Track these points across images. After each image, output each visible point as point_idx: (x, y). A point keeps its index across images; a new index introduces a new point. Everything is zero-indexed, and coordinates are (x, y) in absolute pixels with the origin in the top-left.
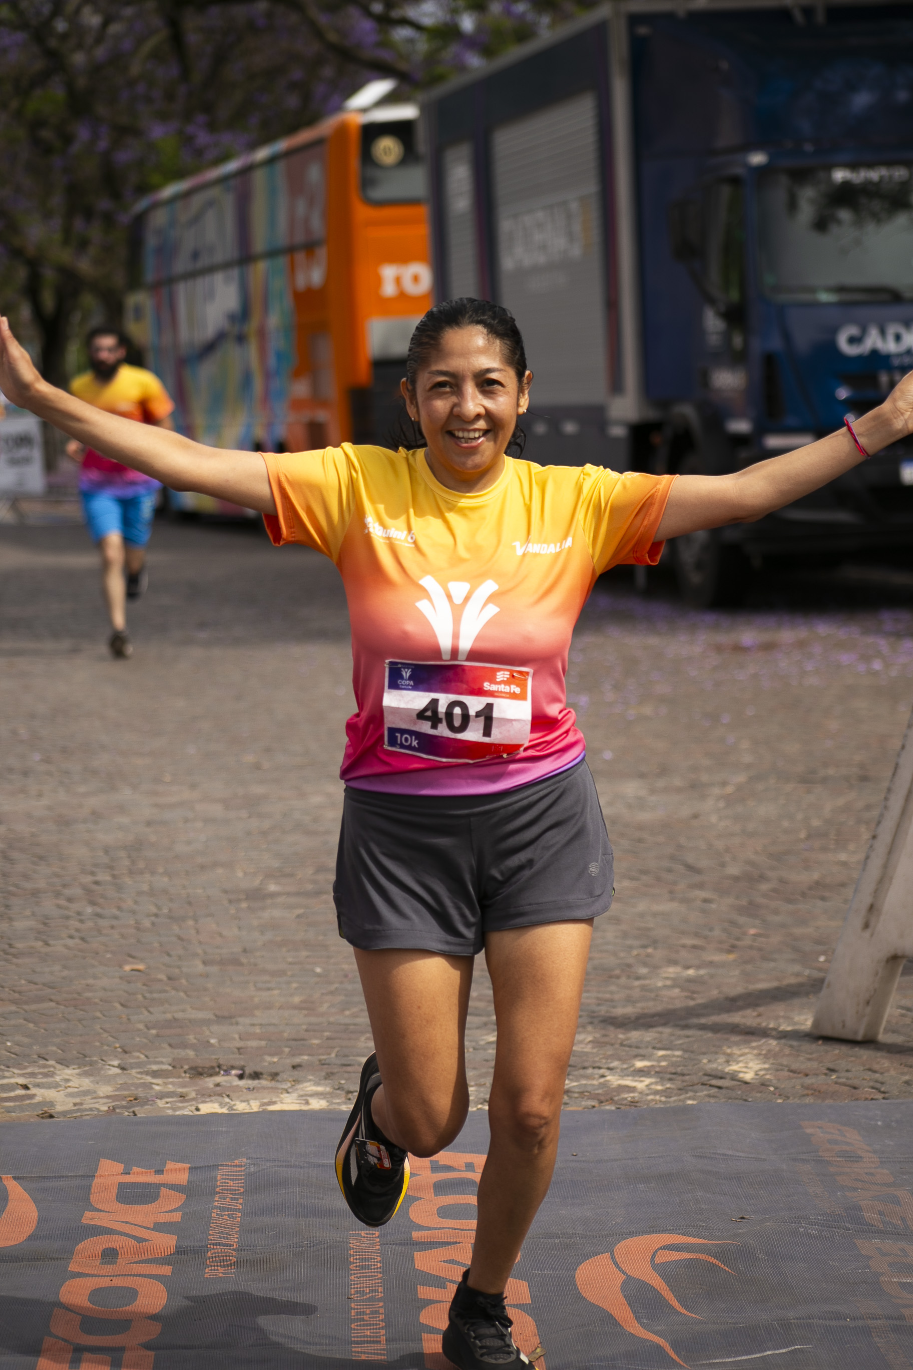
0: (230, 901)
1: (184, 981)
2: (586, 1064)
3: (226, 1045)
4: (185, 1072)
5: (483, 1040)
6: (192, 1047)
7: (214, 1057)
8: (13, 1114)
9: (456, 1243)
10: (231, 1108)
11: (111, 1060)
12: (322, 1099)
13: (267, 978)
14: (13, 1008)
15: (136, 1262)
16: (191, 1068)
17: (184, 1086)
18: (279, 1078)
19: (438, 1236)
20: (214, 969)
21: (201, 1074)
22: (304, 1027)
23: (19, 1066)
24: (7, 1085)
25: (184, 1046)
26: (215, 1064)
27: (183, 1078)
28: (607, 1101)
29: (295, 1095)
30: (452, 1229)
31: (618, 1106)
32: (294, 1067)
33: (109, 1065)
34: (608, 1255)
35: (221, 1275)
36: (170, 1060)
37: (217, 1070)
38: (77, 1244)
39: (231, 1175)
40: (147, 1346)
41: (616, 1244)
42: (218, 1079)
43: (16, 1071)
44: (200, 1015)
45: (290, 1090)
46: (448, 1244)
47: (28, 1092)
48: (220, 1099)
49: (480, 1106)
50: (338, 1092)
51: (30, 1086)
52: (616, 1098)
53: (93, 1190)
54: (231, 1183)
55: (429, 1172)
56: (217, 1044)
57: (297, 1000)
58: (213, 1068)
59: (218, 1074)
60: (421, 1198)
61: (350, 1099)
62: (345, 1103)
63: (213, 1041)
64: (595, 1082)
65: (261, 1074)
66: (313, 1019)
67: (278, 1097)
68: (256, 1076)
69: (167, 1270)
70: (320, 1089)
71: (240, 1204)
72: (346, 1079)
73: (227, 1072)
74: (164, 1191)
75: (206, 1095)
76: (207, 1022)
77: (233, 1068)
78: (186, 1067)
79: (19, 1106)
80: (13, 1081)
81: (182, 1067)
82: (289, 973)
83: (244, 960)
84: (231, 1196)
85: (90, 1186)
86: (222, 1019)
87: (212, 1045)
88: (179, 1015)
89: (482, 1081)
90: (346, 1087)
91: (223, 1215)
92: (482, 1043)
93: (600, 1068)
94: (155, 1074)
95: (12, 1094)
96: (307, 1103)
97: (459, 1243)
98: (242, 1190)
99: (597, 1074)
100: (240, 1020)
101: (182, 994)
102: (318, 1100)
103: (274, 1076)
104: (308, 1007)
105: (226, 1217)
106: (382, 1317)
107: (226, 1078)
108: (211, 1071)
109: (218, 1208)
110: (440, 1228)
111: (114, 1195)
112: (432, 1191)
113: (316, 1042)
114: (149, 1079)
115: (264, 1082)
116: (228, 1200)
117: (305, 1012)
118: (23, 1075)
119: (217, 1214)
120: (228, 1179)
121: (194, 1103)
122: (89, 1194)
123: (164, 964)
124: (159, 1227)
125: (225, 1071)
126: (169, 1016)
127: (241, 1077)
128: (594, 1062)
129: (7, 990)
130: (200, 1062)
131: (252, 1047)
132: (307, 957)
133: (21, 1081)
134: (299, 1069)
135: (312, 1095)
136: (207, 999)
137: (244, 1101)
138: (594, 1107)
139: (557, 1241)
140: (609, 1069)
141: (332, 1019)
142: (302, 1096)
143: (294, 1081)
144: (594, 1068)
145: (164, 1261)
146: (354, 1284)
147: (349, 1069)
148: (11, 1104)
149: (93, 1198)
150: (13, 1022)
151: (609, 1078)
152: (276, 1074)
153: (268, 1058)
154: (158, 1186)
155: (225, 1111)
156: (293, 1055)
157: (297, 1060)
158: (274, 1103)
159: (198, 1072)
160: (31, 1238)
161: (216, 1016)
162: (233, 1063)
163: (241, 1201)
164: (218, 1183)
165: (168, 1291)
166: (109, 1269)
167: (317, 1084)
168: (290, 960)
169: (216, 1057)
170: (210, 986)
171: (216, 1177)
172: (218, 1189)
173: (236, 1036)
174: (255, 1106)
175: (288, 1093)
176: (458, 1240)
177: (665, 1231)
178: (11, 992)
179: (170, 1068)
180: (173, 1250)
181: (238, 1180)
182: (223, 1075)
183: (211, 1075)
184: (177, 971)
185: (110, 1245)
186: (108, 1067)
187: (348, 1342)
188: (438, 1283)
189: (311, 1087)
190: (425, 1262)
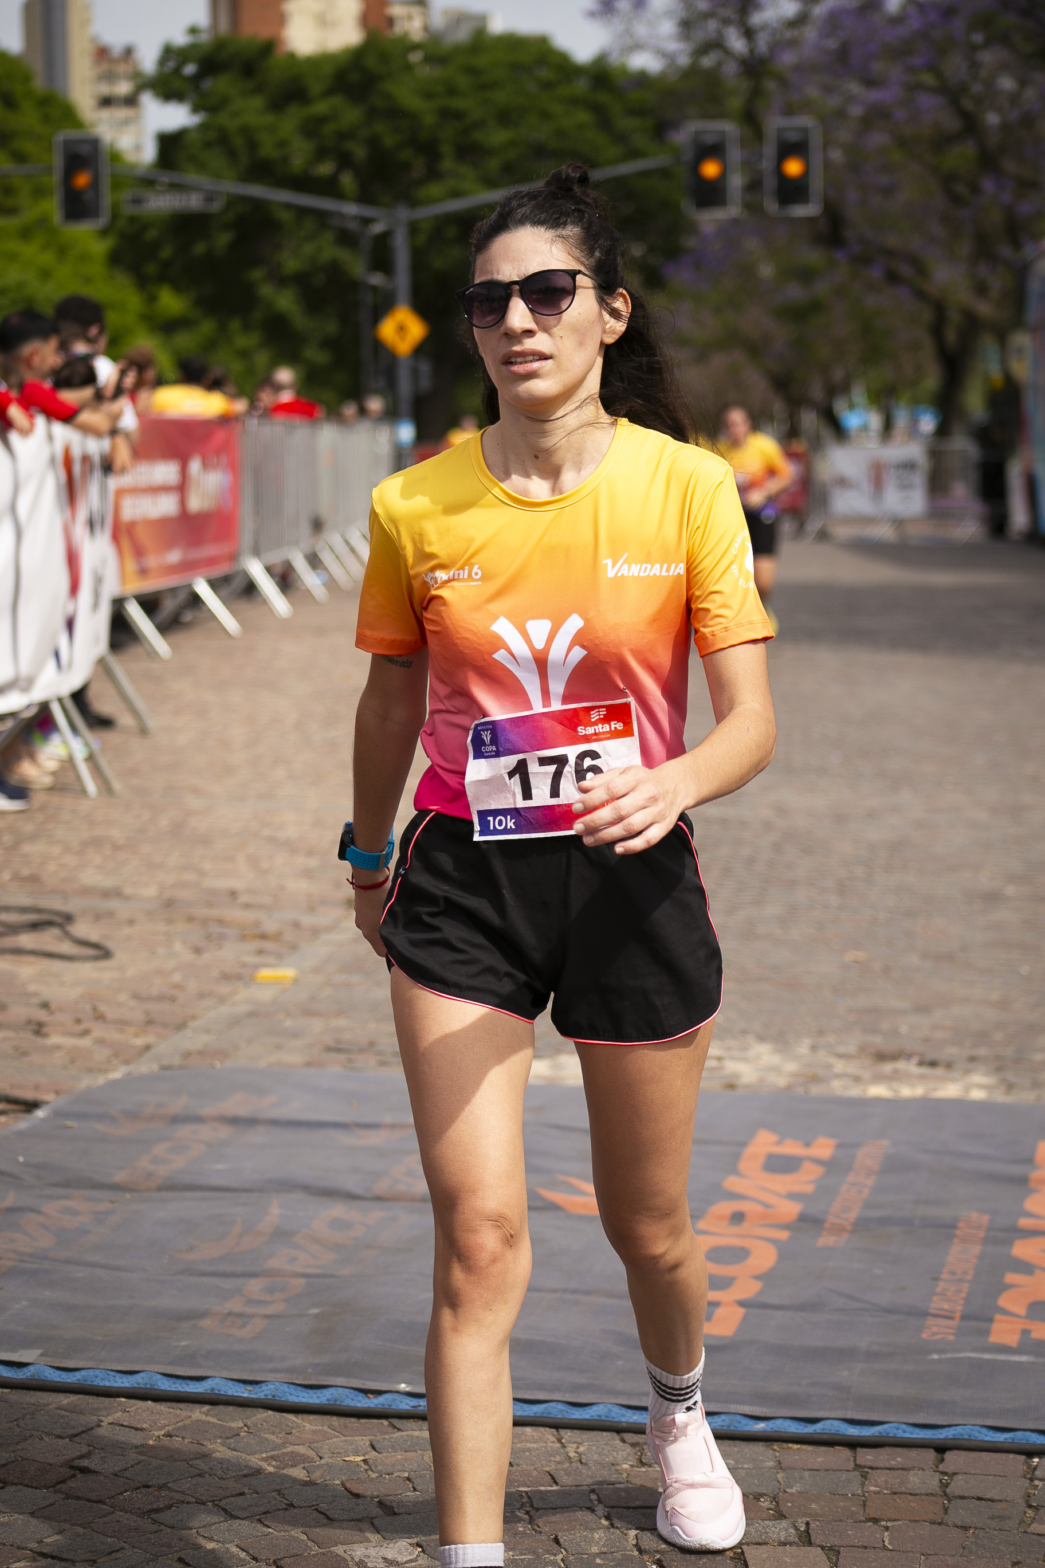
1: (896, 973)
3: (914, 1033)
4: (869, 1056)
6: (883, 1033)
7: (900, 1043)
10: (896, 1093)
11: (805, 1040)
12: (984, 1090)
13: (975, 975)
15: (759, 1226)
16: (876, 1053)
17: (863, 1069)
18: (952, 1068)
19: (1041, 1224)
20: (929, 963)
21: (884, 1059)
22: (993, 1023)
25: (877, 1032)
26: (898, 1051)
27: (864, 1061)
29: (960, 1084)
32: (970, 1059)
33: (802, 1045)
35: (831, 1244)
36: (858, 1044)
37: (900, 1056)
38: (712, 1205)
39: (871, 1154)
40: (742, 1304)
42: (898, 1065)
44: (900, 1005)
45: (958, 1079)
48: (891, 1083)
50: (1002, 1084)
53: (743, 1157)
54: (869, 1161)
56: (906, 1032)
57: (995, 997)
58: (895, 1054)
59: (898, 1060)
60: (1040, 1191)
61: (1010, 1093)
62: (1003, 1096)
63: (903, 1030)
65: (939, 1063)
66: (1004, 1016)
67: (944, 1085)
68: (933, 1064)
69: (784, 1235)
70: (986, 1081)
71: (871, 1180)
73: (908, 1059)
74: (807, 1166)
75: (879, 1078)
76: (904, 1012)
77: (914, 1055)
78: (872, 1051)
81: (868, 1051)
82: (996, 974)
83: (959, 957)
84: (865, 1172)
85: (742, 1152)
86: (922, 1009)
87: (901, 1033)
88: (881, 1004)
90: (1009, 1080)
91: (851, 1189)
94: (841, 1056)
96: (968, 1092)
98: (878, 1168)
100: (936, 1012)
101: (890, 985)
102: (980, 1091)
103: (949, 1066)
104: (1003, 1004)
105: (854, 1191)
106: (963, 1295)
107: (906, 1064)
108: (892, 1057)
109: (849, 1182)
111: (762, 1163)
113: (999, 1037)
114: (832, 1060)
115: (937, 1071)
116: (861, 1176)
117: (998, 1011)
119: (846, 1188)
120: (867, 1157)
121: (865, 1085)
122: (739, 1159)
123: (884, 957)
124: (792, 1196)
125: (907, 1057)
126: (871, 1004)
127: (920, 1064)
130: (883, 1048)
131: (938, 1038)
132: (1018, 960)
134: (974, 1060)
135: (975, 1087)
136: (913, 990)
137: (911, 1087)
141: (1020, 1018)
142: (966, 1086)
143: (965, 1072)
145: (786, 1227)
146: (948, 1264)
149: (741, 1164)
152: (952, 1064)
153: (949, 1049)
154: (803, 1159)
155: (890, 1095)
156: (973, 1048)
157: (975, 1053)
158: (938, 1090)
159: (882, 1057)
161: (914, 1007)
162: (916, 1050)
163: (873, 1178)
164: (857, 1160)
165: (779, 1255)
166: (734, 1229)
167: (986, 1076)
168: (1001, 960)
169: (902, 1043)
170: (919, 979)
171: (856, 1155)
172: (855, 1166)
173: (927, 1027)
174: (919, 1091)
175: (955, 1081)
179: (856, 1051)
180: (796, 1217)
181: (877, 1159)
182: (904, 1061)
183: (892, 1061)
185: (739, 1208)
186: (800, 1046)
187: (925, 1314)
188: (1026, 1268)
189: (978, 1078)
190: (1021, 1249)
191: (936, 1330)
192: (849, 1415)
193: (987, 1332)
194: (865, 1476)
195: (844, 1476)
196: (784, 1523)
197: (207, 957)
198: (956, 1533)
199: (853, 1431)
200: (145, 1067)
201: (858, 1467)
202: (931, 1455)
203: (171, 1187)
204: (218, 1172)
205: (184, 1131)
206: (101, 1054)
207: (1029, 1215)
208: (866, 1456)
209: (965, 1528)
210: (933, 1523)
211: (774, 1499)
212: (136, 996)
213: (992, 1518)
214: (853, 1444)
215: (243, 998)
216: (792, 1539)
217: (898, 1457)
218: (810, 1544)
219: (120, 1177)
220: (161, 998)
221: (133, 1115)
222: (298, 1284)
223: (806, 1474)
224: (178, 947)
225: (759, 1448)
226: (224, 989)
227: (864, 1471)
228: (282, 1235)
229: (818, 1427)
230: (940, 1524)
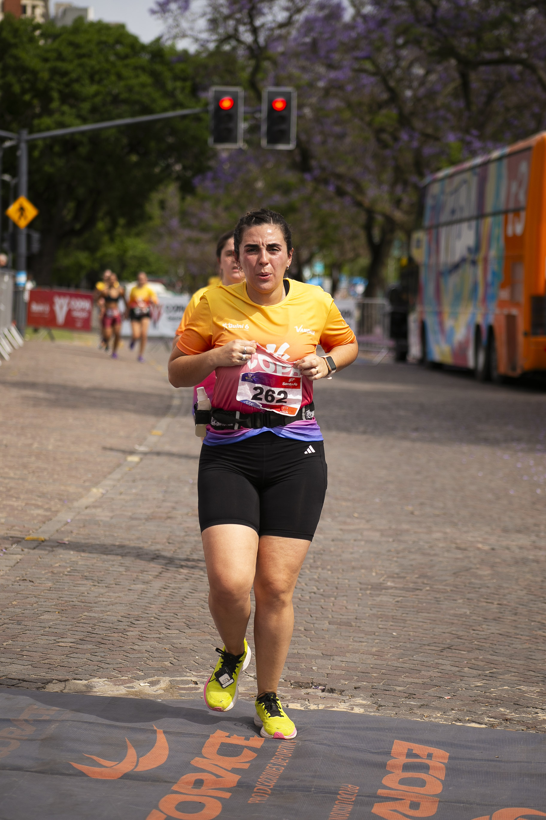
0: (361, 589)
1: (313, 632)
2: (529, 705)
3: (320, 671)
4: (291, 684)
5: (473, 684)
6: (301, 670)
7: (311, 677)
8: (183, 698)
9: (401, 799)
10: (307, 708)
11: (250, 673)
12: (362, 708)
13: (363, 635)
14: (209, 637)
15: (212, 789)
16: (295, 682)
17: (286, 693)
18: (343, 693)
19: (392, 793)
20: (334, 627)
21: (301, 687)
22: (372, 666)
23: (197, 670)
24: (186, 680)
25: (296, 669)
26: (310, 682)
27: (288, 687)
28: (532, 728)
29: (347, 704)
30: (402, 791)
31: (538, 731)
32: (355, 688)
33: (248, 675)
34: (488, 817)
35: (257, 802)
36: (284, 676)
37: (311, 685)
38: (183, 775)
39: (287, 747)
41: (496, 811)
42: (309, 690)
43: (194, 673)
44: (314, 652)
45: (346, 701)
46: (397, 799)
47: (197, 686)
48: (303, 701)
49: (454, 722)
50: (374, 705)
51: (198, 683)
52: (538, 727)
53: (205, 745)
54: (285, 751)
55: (405, 756)
56: (316, 671)
57: (374, 649)
58: (308, 683)
59: (311, 687)
60: (393, 773)
61: (379, 710)
62: (374, 712)
63: (314, 668)
64: (530, 716)
65: (335, 690)
66: (379, 662)
67: (337, 704)
68: (332, 691)
69: (227, 795)
70: (364, 702)
71: (286, 763)
72: (382, 699)
73: (316, 687)
74: (246, 751)
75: (297, 699)
76: (316, 657)
77: (320, 685)
78: (292, 681)
79: (188, 693)
80: (189, 678)
81: (290, 681)
82: (377, 634)
83: (354, 624)
84: (283, 758)
85: (205, 742)
86: (325, 656)
87: (313, 670)
88: (300, 651)
89: (463, 708)
90: (379, 702)
91: (273, 768)
92: (473, 686)
93: (537, 708)
95: (187, 686)
96: (352, 709)
97: (404, 800)
98: (291, 755)
99: (533, 711)
100: (336, 658)
101: (309, 639)
102: (360, 708)
103: (342, 692)
104: (379, 655)
105: (274, 769)
107: (314, 690)
108: (306, 686)
109: (272, 763)
110: (396, 790)
111: (217, 749)
112: (401, 769)
113: (375, 675)
115: (335, 695)
116: (280, 760)
117: (376, 657)
118: (195, 676)
119: (270, 767)
120: (284, 749)
121: (287, 702)
122: (203, 747)
123: (306, 621)
124: (235, 771)
125: (315, 686)
126: (296, 651)
127: (323, 691)
128: (535, 704)
129: (210, 626)
130: (301, 680)
131: (336, 674)
132: (391, 625)
133: (194, 679)
134: (357, 689)
135: (357, 705)
136: (322, 644)
137: (316, 704)
138: (523, 730)
139: (462, 805)
140: (542, 709)
141: (389, 663)
142: (351, 705)
143: (351, 696)
144: (533, 708)
145: (229, 790)
146: (331, 817)
147: (387, 692)
148: (184, 692)
149: (204, 751)
150: (205, 645)
151: (539, 715)
152: (343, 691)
153: (343, 681)
154: (242, 747)
155: (302, 709)
156: (358, 681)
157: (359, 684)
158: (334, 707)
159: (299, 685)
160: (159, 767)
161: (322, 654)
162: (321, 682)
163: (287, 761)
164: (278, 750)
165: (223, 808)
166: (196, 791)
167: (364, 699)
168: (380, 626)
169: (313, 678)
170: (327, 636)
171: (278, 747)
172: (276, 753)
173: (330, 667)
174: (321, 707)
175: (345, 702)
176: (403, 798)
177: (528, 807)
178: (212, 628)
179: (283, 681)
180: (235, 784)
181: (290, 750)
182: (314, 688)
183: (307, 688)
184: (312, 625)
185: (200, 777)
186: (248, 676)
189: (359, 701)
207: (385, 787)
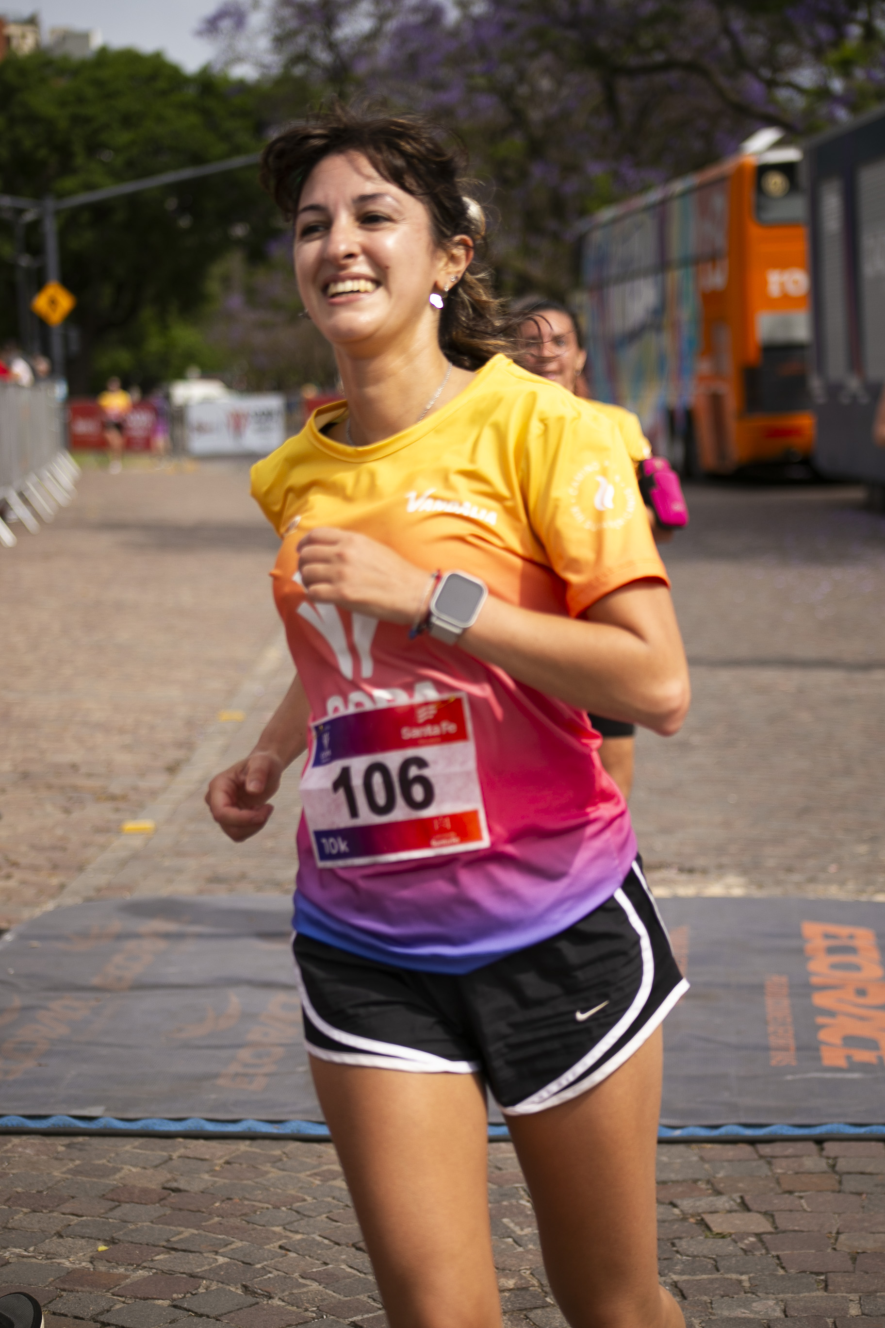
3: (666, 849)
9: (842, 987)
12: (741, 888)
18: (707, 873)
19: (829, 981)
22: (725, 839)
26: (660, 862)
29: (721, 886)
30: (838, 977)
32: (719, 866)
45: (717, 882)
46: (837, 987)
50: (753, 883)
55: (823, 939)
60: (817, 958)
61: (761, 889)
62: (757, 891)
65: (696, 870)
66: (731, 834)
67: (709, 886)
68: (690, 871)
70: (739, 881)
77: (673, 866)
96: (730, 891)
97: (845, 987)
100: (679, 832)
102: (738, 889)
103: (704, 872)
106: (791, 1033)
110: (831, 976)
112: (825, 953)
115: (697, 876)
117: (725, 828)
131: (687, 851)
134: (722, 867)
135: (733, 886)
137: (683, 889)
142: (726, 886)
143: (719, 876)
146: (769, 1013)
152: (706, 870)
153: (699, 859)
156: (717, 858)
157: (720, 861)
158: (705, 891)
162: (674, 862)
167: (736, 878)
174: (692, 891)
175: (715, 884)
176: (843, 985)
187: (767, 1048)
188: (831, 1013)
189: (732, 880)
190: (820, 1000)
191: (778, 1059)
192: (744, 1120)
193: (819, 1059)
194: (770, 1163)
195: (754, 1164)
196: (724, 1198)
197: (76, 815)
198: (853, 1198)
199: (749, 1132)
200: (68, 900)
201: (761, 1157)
202: (812, 1147)
203: (140, 986)
204: (172, 973)
205: (130, 945)
206: (29, 893)
207: (816, 975)
208: (766, 1149)
209: (860, 1194)
210: (833, 1191)
211: (708, 1182)
212: (34, 847)
213: (877, 1185)
214: (752, 1142)
215: (119, 847)
216: (736, 1207)
217: (790, 1149)
218: (748, 1210)
219: (96, 981)
220: (54, 848)
221: (84, 935)
222: (280, 1051)
223: (725, 1164)
224: (49, 808)
225: (681, 1148)
226: (101, 839)
227: (769, 1160)
228: (248, 1016)
229: (722, 1131)
230: (839, 1192)
